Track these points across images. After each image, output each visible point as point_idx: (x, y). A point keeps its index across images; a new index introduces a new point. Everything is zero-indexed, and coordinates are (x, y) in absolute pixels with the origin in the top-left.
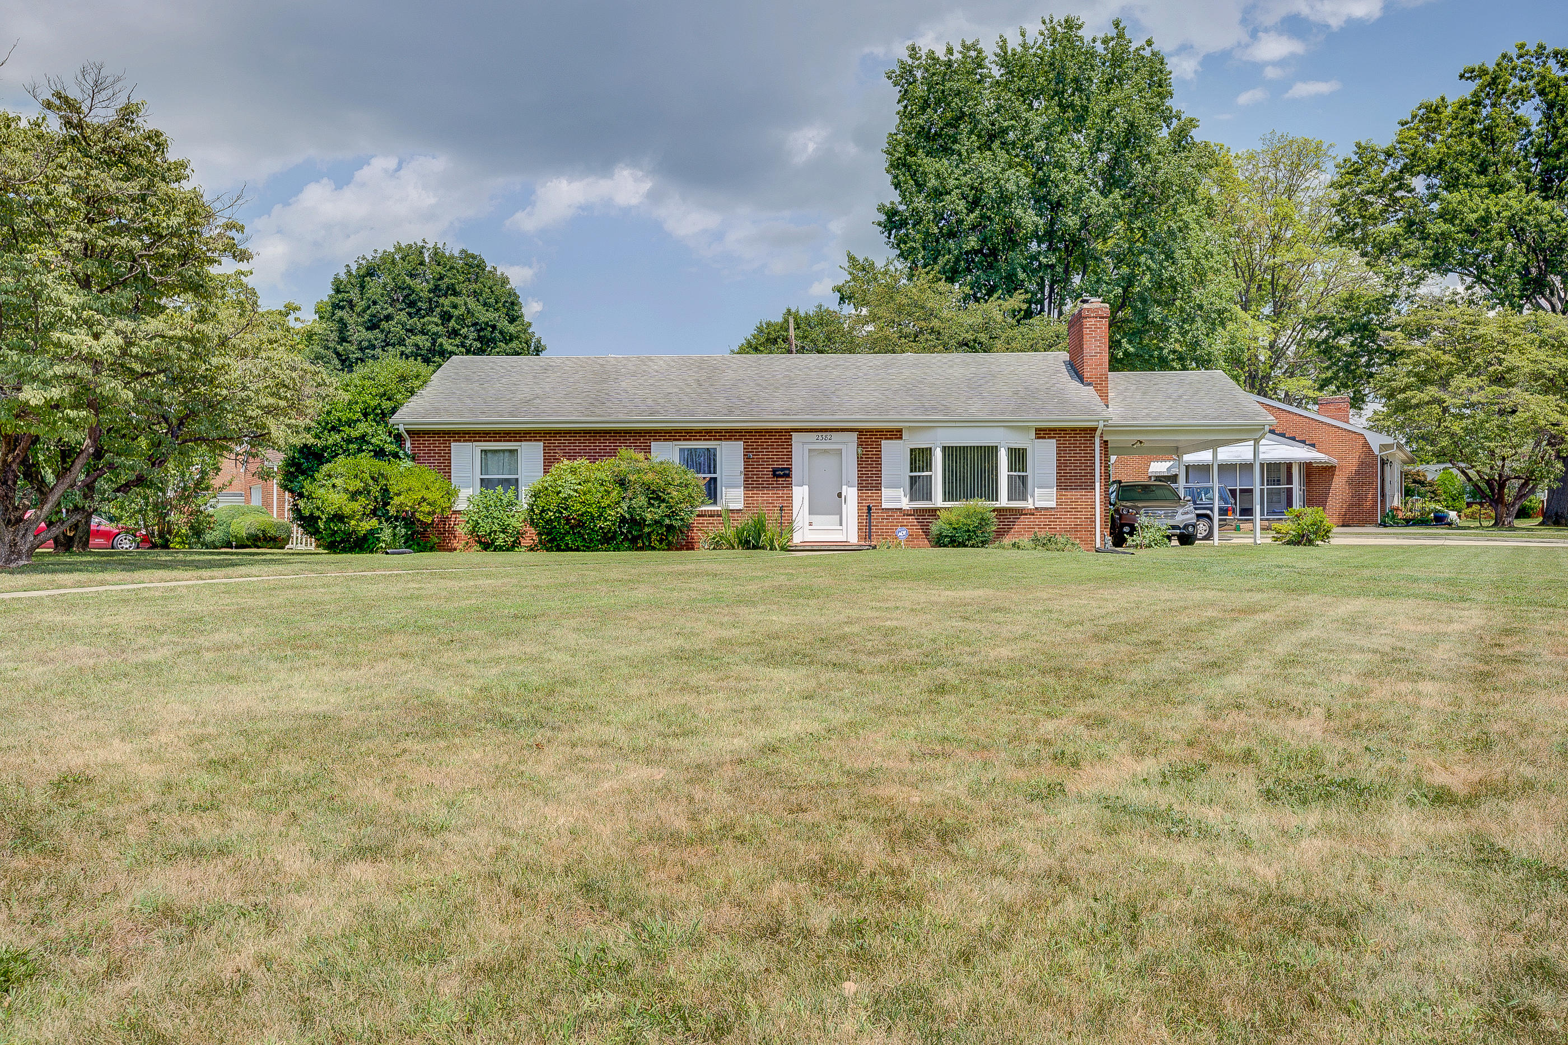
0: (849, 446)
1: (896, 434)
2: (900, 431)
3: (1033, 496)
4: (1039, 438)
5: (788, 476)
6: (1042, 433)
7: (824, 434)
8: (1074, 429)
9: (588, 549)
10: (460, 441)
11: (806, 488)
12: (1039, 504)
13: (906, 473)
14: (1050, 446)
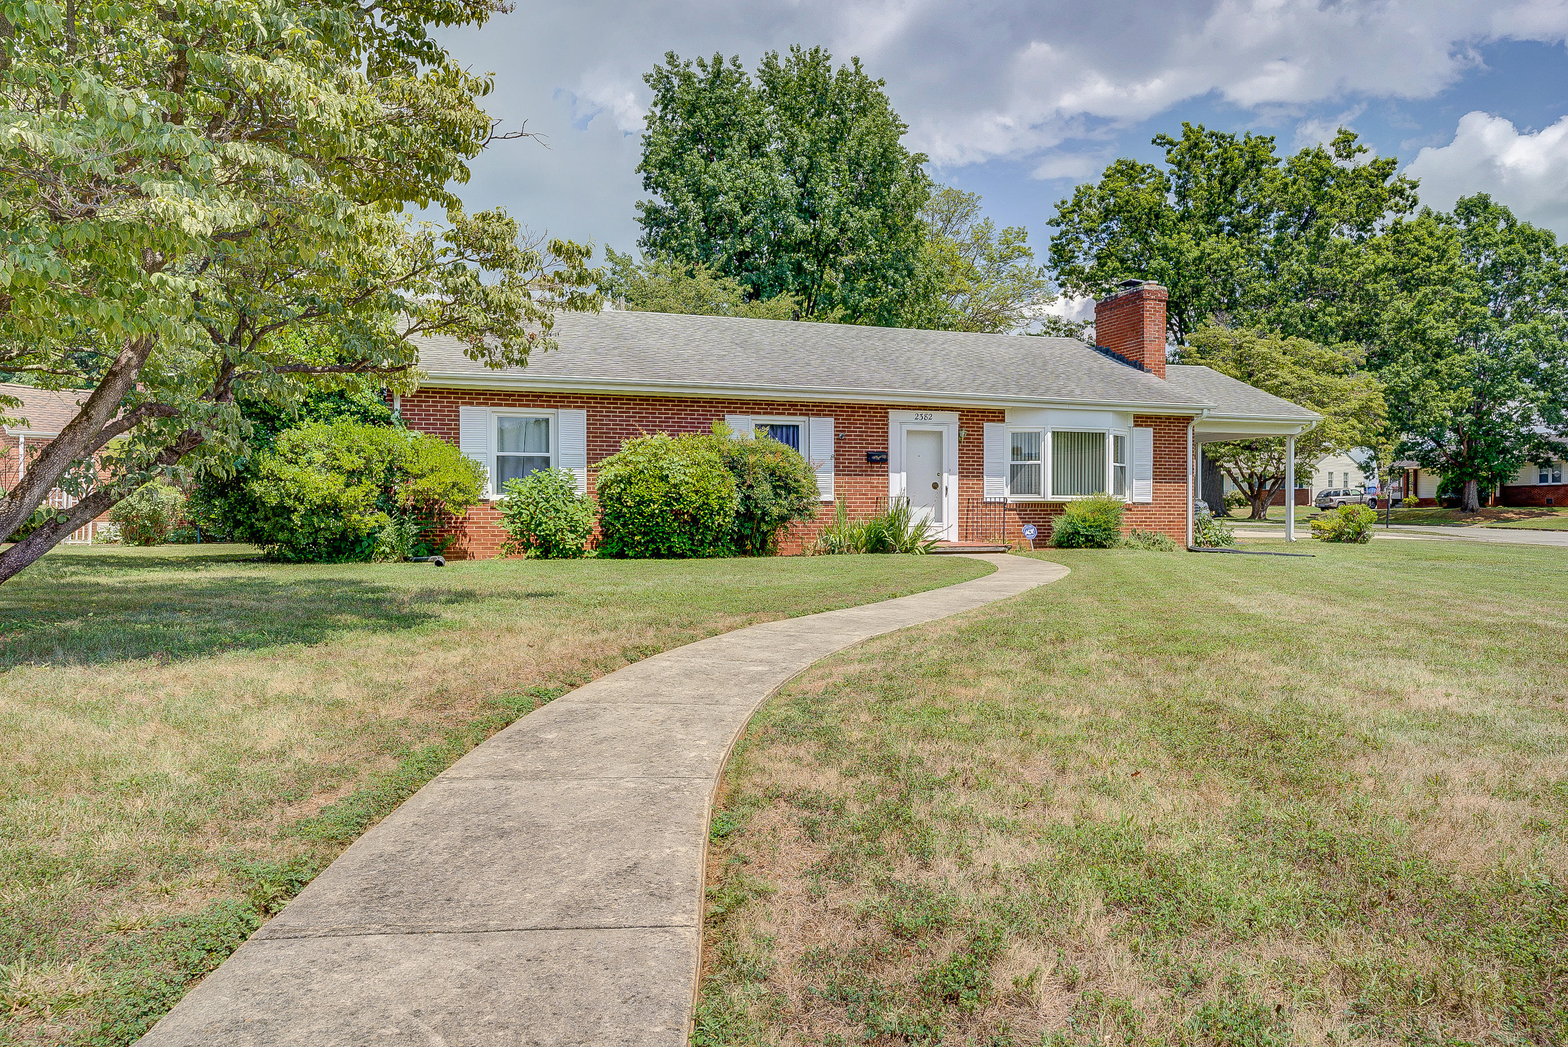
0: (950, 426)
1: (998, 416)
2: (1002, 412)
3: (1131, 488)
4: (1136, 426)
5: (885, 461)
6: (1141, 420)
7: (924, 412)
8: (1168, 418)
9: (696, 554)
10: (471, 404)
11: (904, 474)
12: (1137, 499)
13: (1008, 461)
14: (1147, 434)
